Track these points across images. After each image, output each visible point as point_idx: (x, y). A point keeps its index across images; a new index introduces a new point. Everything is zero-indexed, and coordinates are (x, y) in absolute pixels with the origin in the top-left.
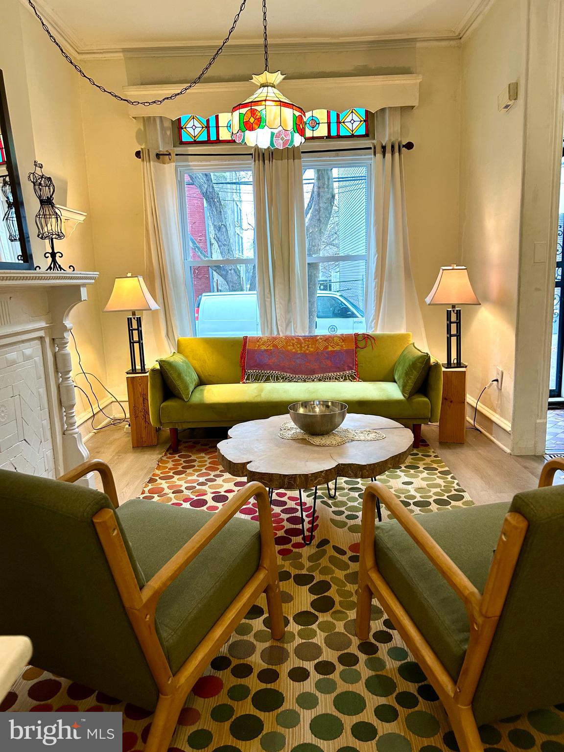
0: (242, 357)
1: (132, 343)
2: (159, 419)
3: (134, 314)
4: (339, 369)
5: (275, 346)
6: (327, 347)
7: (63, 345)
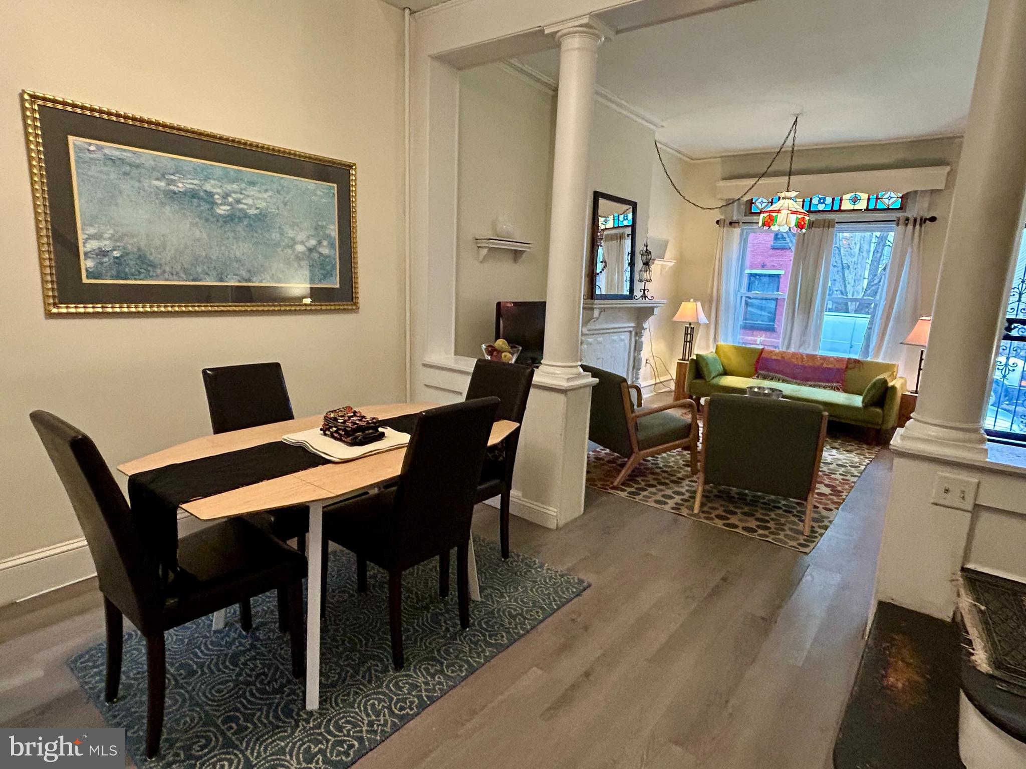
0: (757, 362)
1: (686, 342)
2: (690, 389)
3: (690, 324)
4: (828, 381)
5: (783, 357)
6: (822, 364)
7: (641, 336)
